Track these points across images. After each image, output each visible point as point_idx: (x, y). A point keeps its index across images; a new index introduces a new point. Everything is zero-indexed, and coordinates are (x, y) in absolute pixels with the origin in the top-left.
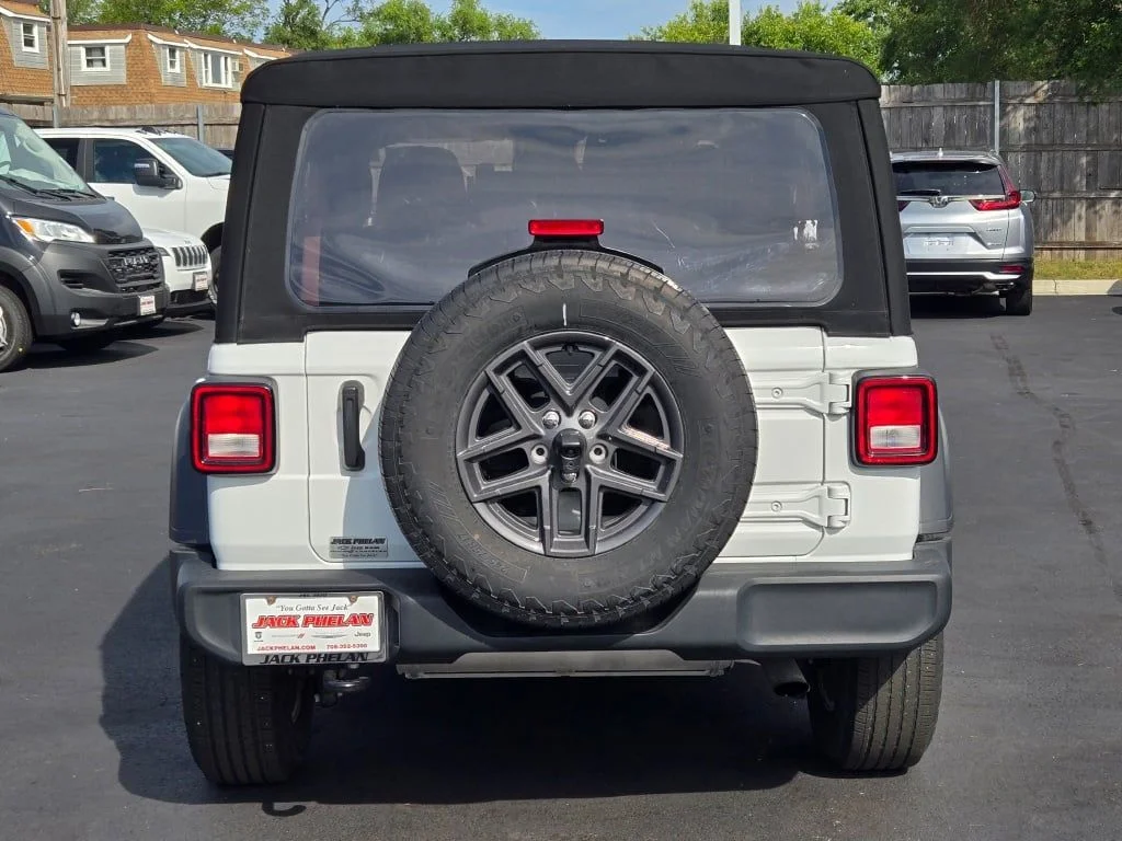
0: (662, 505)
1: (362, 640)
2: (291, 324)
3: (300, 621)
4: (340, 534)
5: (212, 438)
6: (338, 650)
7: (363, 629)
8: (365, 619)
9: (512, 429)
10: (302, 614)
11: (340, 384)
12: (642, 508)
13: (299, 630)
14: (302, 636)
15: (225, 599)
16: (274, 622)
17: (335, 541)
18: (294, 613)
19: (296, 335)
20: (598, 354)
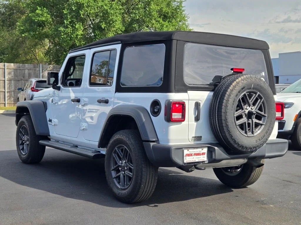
0: (264, 126)
1: (203, 158)
2: (185, 89)
3: (193, 155)
4: (194, 136)
5: (173, 114)
6: (200, 161)
7: (204, 156)
8: (203, 154)
9: (241, 110)
10: (193, 153)
11: (195, 102)
12: (260, 126)
13: (193, 157)
14: (193, 158)
15: (180, 150)
16: (188, 155)
17: (193, 137)
18: (192, 153)
19: (186, 91)
20: (254, 95)
